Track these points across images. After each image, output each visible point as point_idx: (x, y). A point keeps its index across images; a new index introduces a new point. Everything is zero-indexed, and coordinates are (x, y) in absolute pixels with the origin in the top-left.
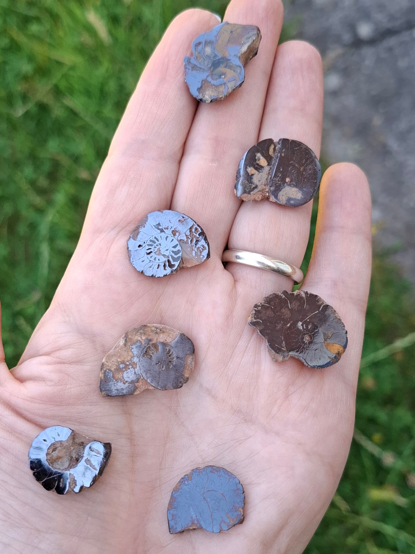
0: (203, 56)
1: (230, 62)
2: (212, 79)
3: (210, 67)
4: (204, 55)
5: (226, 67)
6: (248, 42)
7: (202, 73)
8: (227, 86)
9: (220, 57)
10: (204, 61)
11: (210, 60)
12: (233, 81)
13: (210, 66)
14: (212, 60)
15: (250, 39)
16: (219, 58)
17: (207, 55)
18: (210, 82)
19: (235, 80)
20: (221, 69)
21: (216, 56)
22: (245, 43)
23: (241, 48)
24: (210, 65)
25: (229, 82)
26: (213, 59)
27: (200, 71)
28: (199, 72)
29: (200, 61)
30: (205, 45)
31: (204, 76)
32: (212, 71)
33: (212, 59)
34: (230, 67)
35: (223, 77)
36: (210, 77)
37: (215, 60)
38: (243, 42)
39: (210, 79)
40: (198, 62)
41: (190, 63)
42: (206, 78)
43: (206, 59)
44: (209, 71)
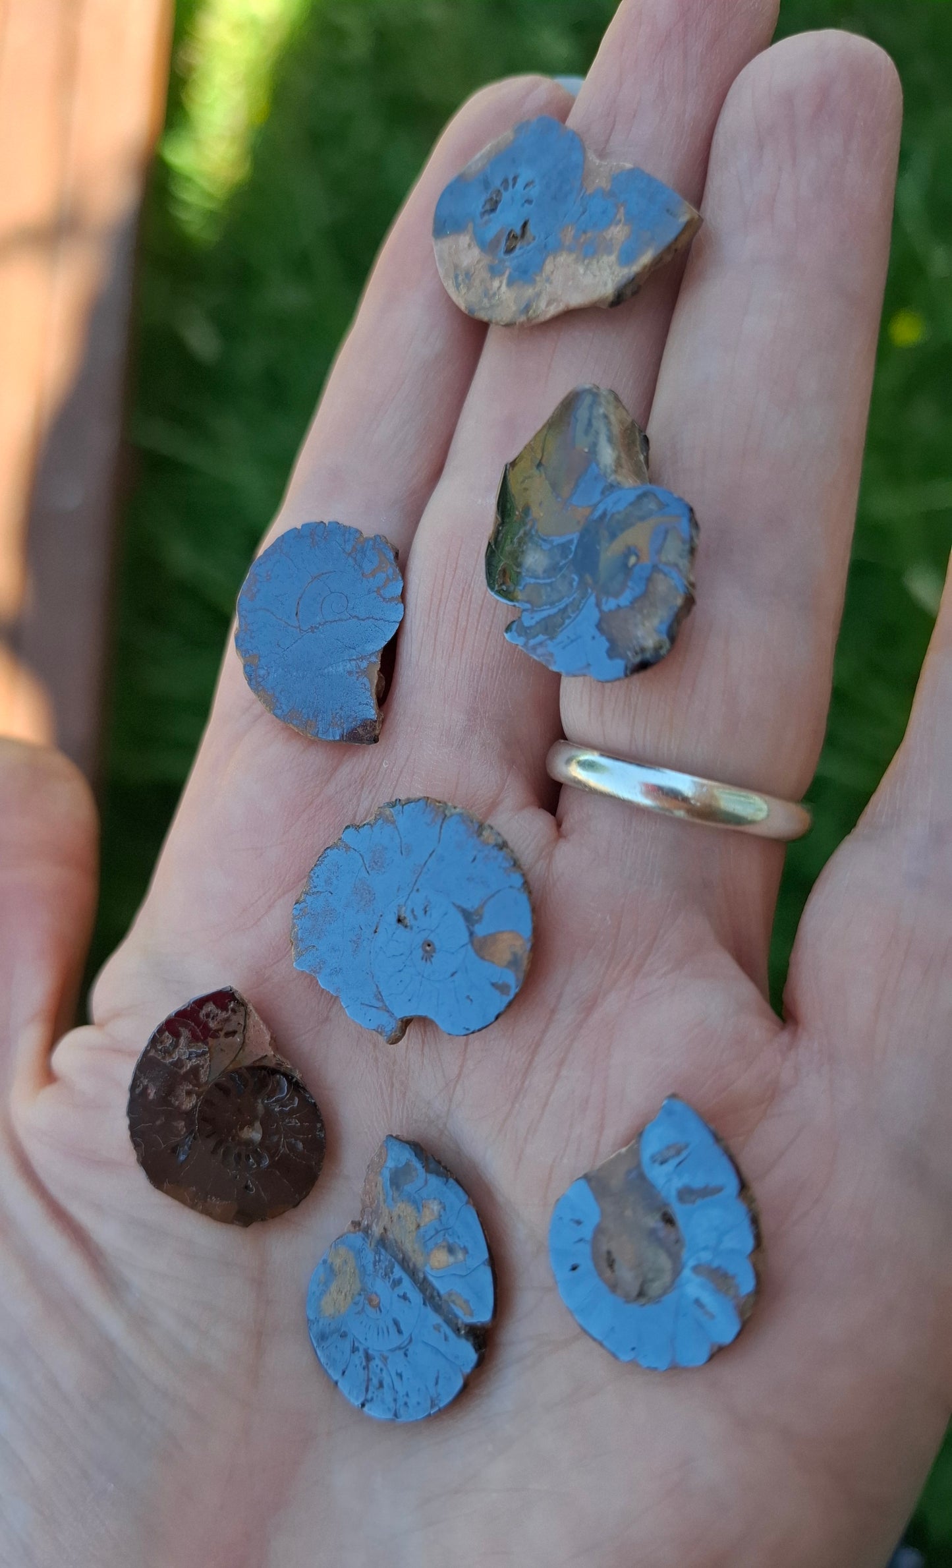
0: (539, 583)
1: (608, 517)
2: (616, 595)
3: (583, 584)
4: (537, 578)
5: (613, 536)
6: (597, 433)
7: (577, 612)
8: (666, 564)
9: (575, 537)
10: (552, 589)
11: (561, 569)
12: (665, 539)
13: (576, 578)
14: (565, 565)
15: (594, 422)
16: (575, 542)
17: (545, 572)
18: (619, 606)
19: (666, 532)
20: (609, 552)
21: (564, 548)
22: (594, 445)
23: (598, 464)
24: (573, 579)
25: (659, 551)
26: (567, 560)
27: (569, 617)
28: (570, 620)
29: (544, 597)
31: (590, 614)
32: (596, 582)
33: (564, 562)
34: (625, 524)
35: (633, 560)
36: (605, 599)
37: (571, 557)
38: (586, 450)
39: (610, 604)
40: (545, 607)
41: (528, 631)
42: (601, 611)
43: (554, 580)
44: (590, 591)
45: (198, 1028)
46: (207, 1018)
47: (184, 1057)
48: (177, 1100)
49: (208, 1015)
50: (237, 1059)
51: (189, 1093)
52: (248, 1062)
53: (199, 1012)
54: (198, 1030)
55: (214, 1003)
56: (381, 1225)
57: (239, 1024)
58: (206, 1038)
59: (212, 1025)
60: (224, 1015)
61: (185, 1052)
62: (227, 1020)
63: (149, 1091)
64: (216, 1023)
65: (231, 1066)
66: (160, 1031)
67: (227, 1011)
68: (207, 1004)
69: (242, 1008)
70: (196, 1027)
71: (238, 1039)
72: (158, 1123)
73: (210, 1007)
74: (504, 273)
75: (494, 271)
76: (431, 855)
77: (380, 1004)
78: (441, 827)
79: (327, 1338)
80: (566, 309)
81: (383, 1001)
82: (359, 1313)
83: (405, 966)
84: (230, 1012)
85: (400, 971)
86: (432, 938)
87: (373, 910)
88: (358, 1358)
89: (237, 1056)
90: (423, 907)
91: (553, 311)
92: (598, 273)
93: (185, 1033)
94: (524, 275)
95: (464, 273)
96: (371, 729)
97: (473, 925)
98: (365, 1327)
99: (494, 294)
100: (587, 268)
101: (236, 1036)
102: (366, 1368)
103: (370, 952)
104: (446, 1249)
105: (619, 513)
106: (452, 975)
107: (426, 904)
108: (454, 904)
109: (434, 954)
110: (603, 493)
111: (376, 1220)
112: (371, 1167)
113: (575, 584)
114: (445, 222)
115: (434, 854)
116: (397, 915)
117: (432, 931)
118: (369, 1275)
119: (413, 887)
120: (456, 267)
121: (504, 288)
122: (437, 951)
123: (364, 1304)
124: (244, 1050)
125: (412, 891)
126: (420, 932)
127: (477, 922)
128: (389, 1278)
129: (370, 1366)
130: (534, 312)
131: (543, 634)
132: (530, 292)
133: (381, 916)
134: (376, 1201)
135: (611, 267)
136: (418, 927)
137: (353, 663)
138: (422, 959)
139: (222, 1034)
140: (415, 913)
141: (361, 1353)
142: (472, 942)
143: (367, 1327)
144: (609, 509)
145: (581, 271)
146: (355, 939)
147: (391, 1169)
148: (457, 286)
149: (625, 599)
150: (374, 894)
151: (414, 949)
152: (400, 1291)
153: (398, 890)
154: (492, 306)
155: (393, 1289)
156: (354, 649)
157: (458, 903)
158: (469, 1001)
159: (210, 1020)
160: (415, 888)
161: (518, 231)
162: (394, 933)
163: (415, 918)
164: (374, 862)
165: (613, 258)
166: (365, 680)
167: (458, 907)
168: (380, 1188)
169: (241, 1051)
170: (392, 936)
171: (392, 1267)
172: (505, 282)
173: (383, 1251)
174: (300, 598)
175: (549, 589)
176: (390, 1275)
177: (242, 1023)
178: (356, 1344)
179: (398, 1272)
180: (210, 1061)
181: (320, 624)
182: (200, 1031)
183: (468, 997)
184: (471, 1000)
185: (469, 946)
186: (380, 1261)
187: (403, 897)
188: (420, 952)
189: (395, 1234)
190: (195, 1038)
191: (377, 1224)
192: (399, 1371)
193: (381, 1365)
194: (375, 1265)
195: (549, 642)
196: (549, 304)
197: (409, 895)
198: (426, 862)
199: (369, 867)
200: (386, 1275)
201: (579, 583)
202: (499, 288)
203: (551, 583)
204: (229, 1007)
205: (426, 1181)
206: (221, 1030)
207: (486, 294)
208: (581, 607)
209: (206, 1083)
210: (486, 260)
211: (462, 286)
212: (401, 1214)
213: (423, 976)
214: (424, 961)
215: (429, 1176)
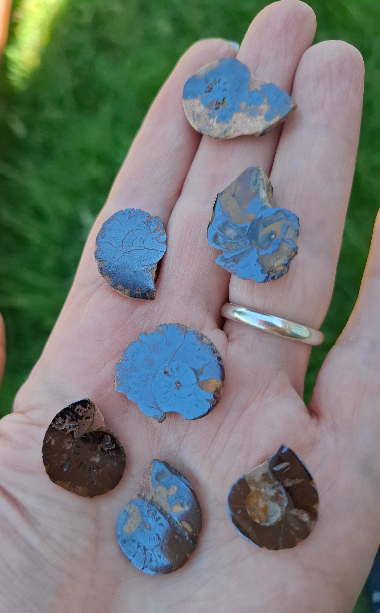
0: (232, 242)
1: (263, 218)
2: (266, 249)
4: (231, 240)
5: (265, 226)
6: (259, 186)
7: (248, 254)
8: (288, 239)
9: (249, 225)
10: (238, 245)
11: (242, 237)
12: (287, 229)
13: (248, 241)
14: (244, 235)
15: (258, 181)
16: (248, 227)
17: (234, 237)
18: (267, 254)
19: (288, 227)
20: (263, 233)
21: (244, 229)
22: (258, 190)
23: (259, 198)
24: (247, 241)
25: (285, 234)
26: (244, 234)
27: (245, 256)
28: (245, 257)
29: (234, 248)
30: (222, 232)
31: (254, 255)
32: (257, 243)
34: (270, 222)
35: (273, 236)
36: (261, 250)
37: (246, 232)
38: (254, 192)
39: (263, 252)
40: (234, 251)
41: (226, 260)
42: (258, 255)
43: (238, 241)
44: (254, 246)
45: (74, 415)
46: (78, 411)
47: (68, 427)
48: (64, 446)
49: (78, 410)
50: (90, 428)
51: (69, 443)
52: (95, 429)
53: (74, 409)
54: (74, 416)
55: (81, 405)
56: (151, 495)
57: (91, 414)
58: (77, 419)
59: (80, 414)
60: (85, 410)
61: (68, 425)
62: (87, 412)
63: (52, 442)
64: (81, 413)
65: (88, 431)
66: (57, 416)
67: (86, 408)
68: (78, 405)
69: (93, 407)
70: (73, 415)
71: (91, 420)
72: (56, 455)
73: (79, 407)
74: (215, 117)
75: (211, 116)
76: (180, 347)
77: (155, 407)
78: (185, 336)
79: (126, 542)
80: (242, 135)
81: (157, 405)
82: (140, 532)
83: (168, 391)
84: (88, 408)
85: (165, 393)
86: (180, 380)
87: (154, 368)
88: (141, 550)
89: (90, 427)
90: (176, 368)
91: (236, 134)
92: (256, 123)
93: (68, 417)
94: (224, 118)
95: (197, 115)
96: (152, 294)
97: (199, 376)
98: (144, 537)
99: (211, 125)
100: (251, 119)
101: (90, 418)
102: (144, 554)
103: (152, 385)
104: (180, 506)
105: (268, 217)
106: (189, 395)
107: (178, 366)
108: (190, 367)
109: (180, 387)
110: (261, 209)
111: (148, 494)
112: (146, 472)
113: (248, 243)
114: (188, 93)
115: (181, 346)
116: (164, 370)
117: (180, 378)
118: (145, 516)
119: (172, 360)
120: (193, 112)
121: (215, 123)
122: (182, 386)
123: (143, 528)
124: (93, 425)
125: (171, 361)
126: (174, 378)
127: (200, 374)
128: (155, 517)
129: (146, 553)
130: (228, 134)
131: (233, 262)
132: (226, 126)
133: (157, 370)
134: (148, 486)
135: (261, 121)
136: (174, 376)
137: (145, 267)
138: (175, 388)
139: (84, 418)
140: (173, 370)
141: (142, 548)
142: (198, 382)
143: (145, 537)
144: (263, 215)
145: (249, 121)
146: (145, 379)
147: (155, 473)
148: (194, 120)
149: (270, 251)
150: (154, 362)
151: (172, 384)
152: (159, 522)
153: (165, 360)
154: (210, 130)
155: (156, 521)
156: (146, 261)
157: (192, 367)
158: (196, 406)
159: (79, 412)
160: (173, 360)
161: (221, 101)
162: (163, 378)
163: (173, 372)
164: (154, 348)
165: (262, 117)
166: (150, 274)
167: (192, 368)
168: (150, 481)
169: (92, 425)
170: (162, 379)
171: (156, 513)
172: (215, 121)
173: (152, 506)
174: (124, 239)
175: (236, 244)
176: (155, 516)
177: (93, 413)
178: (140, 544)
179: (159, 515)
180: (79, 429)
181: (132, 250)
182: (75, 416)
183: (196, 405)
184: (197, 406)
185: (197, 384)
186: (150, 510)
187: (167, 363)
188: (175, 386)
189: (157, 499)
190: (72, 420)
191: (149, 495)
192: (159, 555)
193: (151, 552)
194: (148, 512)
195: (235, 265)
196: (235, 132)
197: (170, 362)
198: (178, 349)
199: (152, 350)
200: (153, 516)
201: (250, 243)
202: (213, 123)
203: (237, 242)
204: (87, 407)
205: (171, 478)
206: (84, 416)
207: (207, 124)
208: (250, 253)
209: (77, 438)
210: (207, 111)
211: (196, 120)
212: (160, 491)
213: (176, 396)
214: (176, 389)
215: (172, 475)
